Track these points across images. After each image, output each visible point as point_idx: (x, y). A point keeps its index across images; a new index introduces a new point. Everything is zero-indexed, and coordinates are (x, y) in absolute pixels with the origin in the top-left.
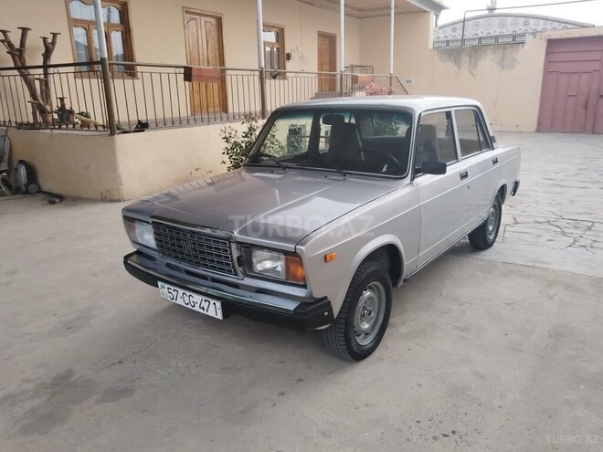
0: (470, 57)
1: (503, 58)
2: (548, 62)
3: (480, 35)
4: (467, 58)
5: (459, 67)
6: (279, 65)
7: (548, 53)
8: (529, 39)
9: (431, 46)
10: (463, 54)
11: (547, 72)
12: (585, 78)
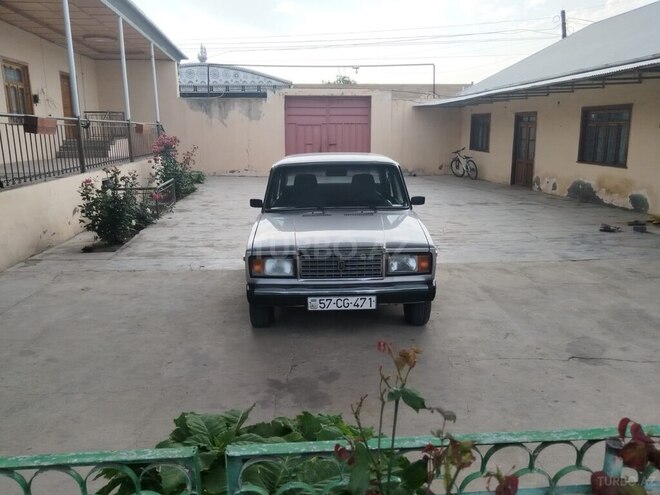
0: (220, 107)
1: (250, 110)
2: (287, 116)
3: (195, 83)
4: (217, 109)
5: (211, 117)
6: (24, 108)
7: (287, 107)
8: (270, 94)
9: (179, 96)
10: (213, 105)
11: (287, 124)
12: (317, 130)
